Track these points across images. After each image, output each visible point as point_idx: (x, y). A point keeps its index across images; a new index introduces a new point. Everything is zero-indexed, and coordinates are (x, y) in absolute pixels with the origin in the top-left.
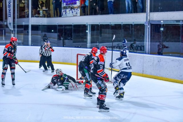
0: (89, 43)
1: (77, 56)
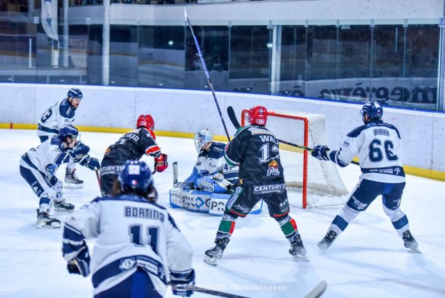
0: (276, 80)
1: (243, 117)
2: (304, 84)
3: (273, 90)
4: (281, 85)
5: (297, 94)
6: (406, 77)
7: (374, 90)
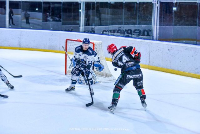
0: (82, 26)
1: (66, 42)
2: (95, 28)
3: (81, 30)
5: (93, 32)
6: (138, 25)
7: (126, 30)
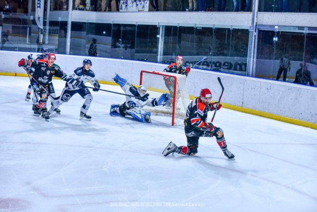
0: (160, 55)
1: (141, 74)
3: (159, 60)
4: (163, 58)
6: (231, 56)
7: (214, 63)
